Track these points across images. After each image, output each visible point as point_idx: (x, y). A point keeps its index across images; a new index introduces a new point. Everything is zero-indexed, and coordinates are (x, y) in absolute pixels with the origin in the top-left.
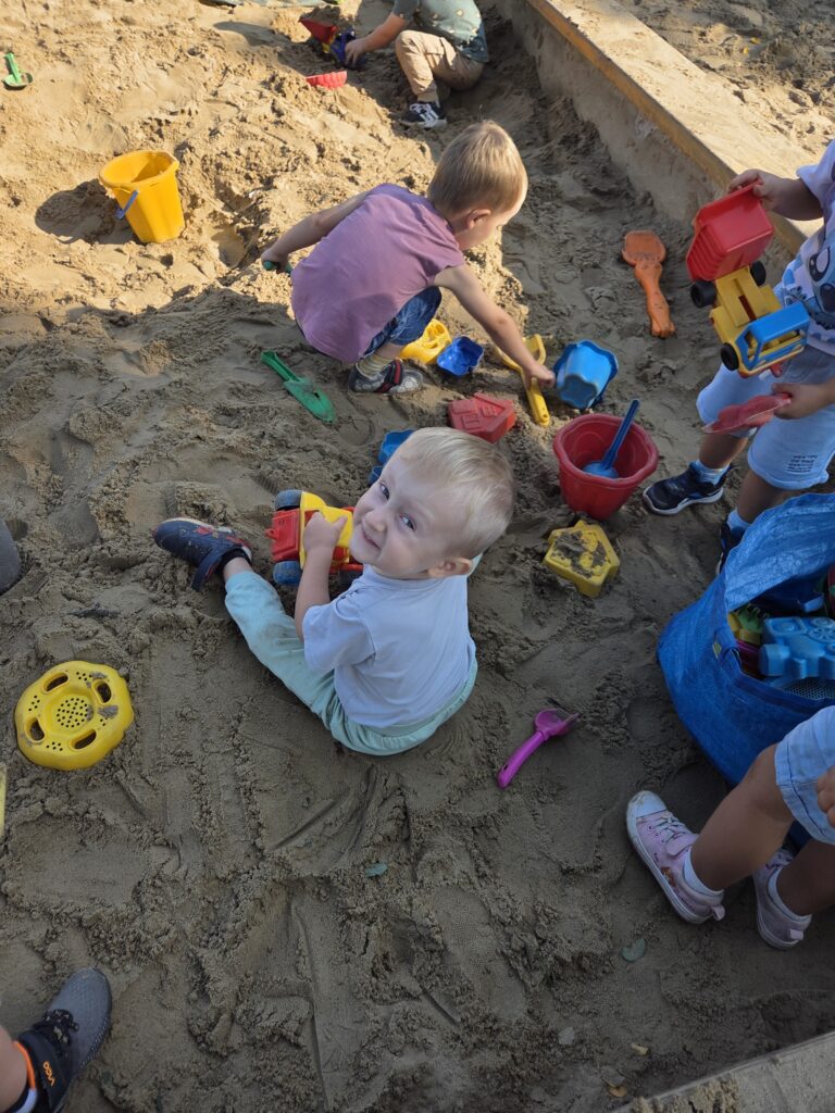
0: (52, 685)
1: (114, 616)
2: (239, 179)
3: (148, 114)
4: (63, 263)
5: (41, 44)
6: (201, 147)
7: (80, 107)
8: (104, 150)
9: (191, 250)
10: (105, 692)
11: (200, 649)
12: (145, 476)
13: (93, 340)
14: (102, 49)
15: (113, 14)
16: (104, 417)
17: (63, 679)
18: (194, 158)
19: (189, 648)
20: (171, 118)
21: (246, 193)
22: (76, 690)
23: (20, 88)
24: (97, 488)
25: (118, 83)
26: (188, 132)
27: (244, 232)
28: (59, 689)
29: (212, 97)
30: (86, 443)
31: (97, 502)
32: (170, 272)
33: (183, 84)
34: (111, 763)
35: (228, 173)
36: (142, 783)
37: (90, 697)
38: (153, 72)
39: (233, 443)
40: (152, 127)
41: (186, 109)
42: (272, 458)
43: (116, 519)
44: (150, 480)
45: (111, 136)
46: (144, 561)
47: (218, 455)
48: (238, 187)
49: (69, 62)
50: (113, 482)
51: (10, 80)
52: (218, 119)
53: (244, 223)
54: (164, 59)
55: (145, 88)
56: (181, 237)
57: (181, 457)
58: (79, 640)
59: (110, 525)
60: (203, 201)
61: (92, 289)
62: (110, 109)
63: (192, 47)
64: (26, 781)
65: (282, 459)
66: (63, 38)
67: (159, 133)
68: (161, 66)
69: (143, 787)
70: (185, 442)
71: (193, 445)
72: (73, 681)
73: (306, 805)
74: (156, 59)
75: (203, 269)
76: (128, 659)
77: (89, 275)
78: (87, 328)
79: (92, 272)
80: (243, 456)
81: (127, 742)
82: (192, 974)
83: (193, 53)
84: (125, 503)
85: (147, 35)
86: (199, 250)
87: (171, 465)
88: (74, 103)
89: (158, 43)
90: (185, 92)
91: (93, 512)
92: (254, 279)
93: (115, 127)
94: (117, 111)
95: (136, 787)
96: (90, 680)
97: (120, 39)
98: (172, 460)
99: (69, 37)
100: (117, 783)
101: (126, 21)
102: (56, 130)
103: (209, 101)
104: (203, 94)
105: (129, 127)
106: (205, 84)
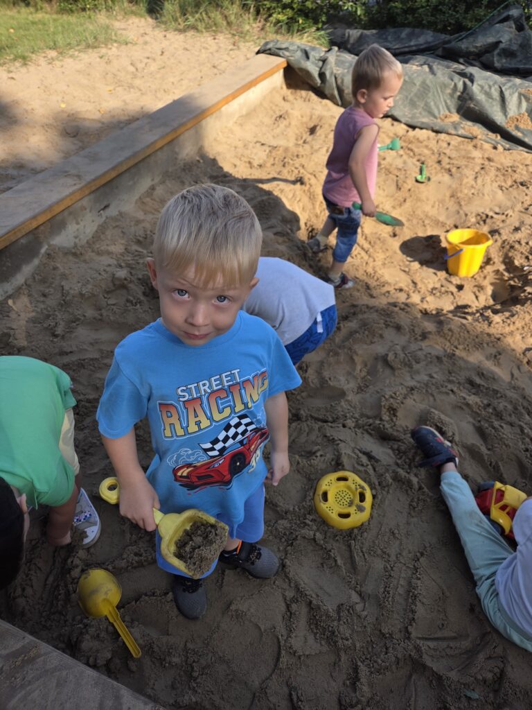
0: (339, 479)
1: (377, 461)
2: (521, 257)
3: (482, 210)
4: (404, 271)
5: (439, 162)
6: (506, 234)
7: (447, 199)
8: (450, 222)
9: (475, 286)
10: (362, 498)
11: (415, 504)
12: (415, 397)
13: (411, 317)
14: (472, 172)
15: (483, 154)
16: (406, 359)
17: (345, 479)
18: (499, 239)
19: (409, 500)
20: (495, 216)
21: (523, 267)
22: (349, 488)
23: (422, 183)
24: (388, 393)
25: (473, 191)
26: (501, 225)
27: (512, 287)
28: (342, 483)
29: (523, 210)
30: (392, 368)
31: (387, 400)
32: (459, 294)
33: (509, 200)
34: (350, 534)
35: (516, 252)
36: (361, 554)
37: (354, 495)
38: (495, 190)
39: (470, 402)
40: (481, 218)
41: (506, 213)
42: (490, 420)
43: (392, 412)
44: (417, 400)
45: (457, 216)
46: (399, 441)
47: (459, 404)
48: (518, 260)
49: (451, 175)
50: (398, 393)
51: (419, 177)
52: (522, 223)
53: (515, 282)
54: (503, 184)
55: (486, 197)
56: (473, 277)
57: (438, 397)
58: (358, 464)
59: (388, 413)
60: (494, 263)
61: (413, 289)
62: (463, 203)
63: (522, 180)
64: (311, 517)
65: (496, 424)
66: (452, 162)
67: (484, 221)
68: (501, 187)
69: (361, 557)
70: (444, 390)
71: (448, 394)
72: (349, 483)
73: (441, 627)
74: (499, 183)
75: (479, 298)
76: (378, 487)
77: (415, 281)
78: (409, 309)
79: (417, 280)
80: (473, 411)
81: (361, 528)
82: (351, 671)
83: (522, 184)
84: (400, 406)
85: (498, 169)
86: (481, 288)
87: (431, 398)
88: (445, 195)
89: (504, 175)
90: (509, 204)
91: (383, 404)
92: (513, 315)
93: (461, 212)
94: (466, 205)
95: (358, 555)
96: (358, 487)
97: (482, 168)
98: (433, 396)
99: (455, 162)
100: (349, 546)
101: (489, 159)
102: (430, 206)
103: (521, 212)
104: (519, 207)
105: (469, 214)
106: (523, 203)
